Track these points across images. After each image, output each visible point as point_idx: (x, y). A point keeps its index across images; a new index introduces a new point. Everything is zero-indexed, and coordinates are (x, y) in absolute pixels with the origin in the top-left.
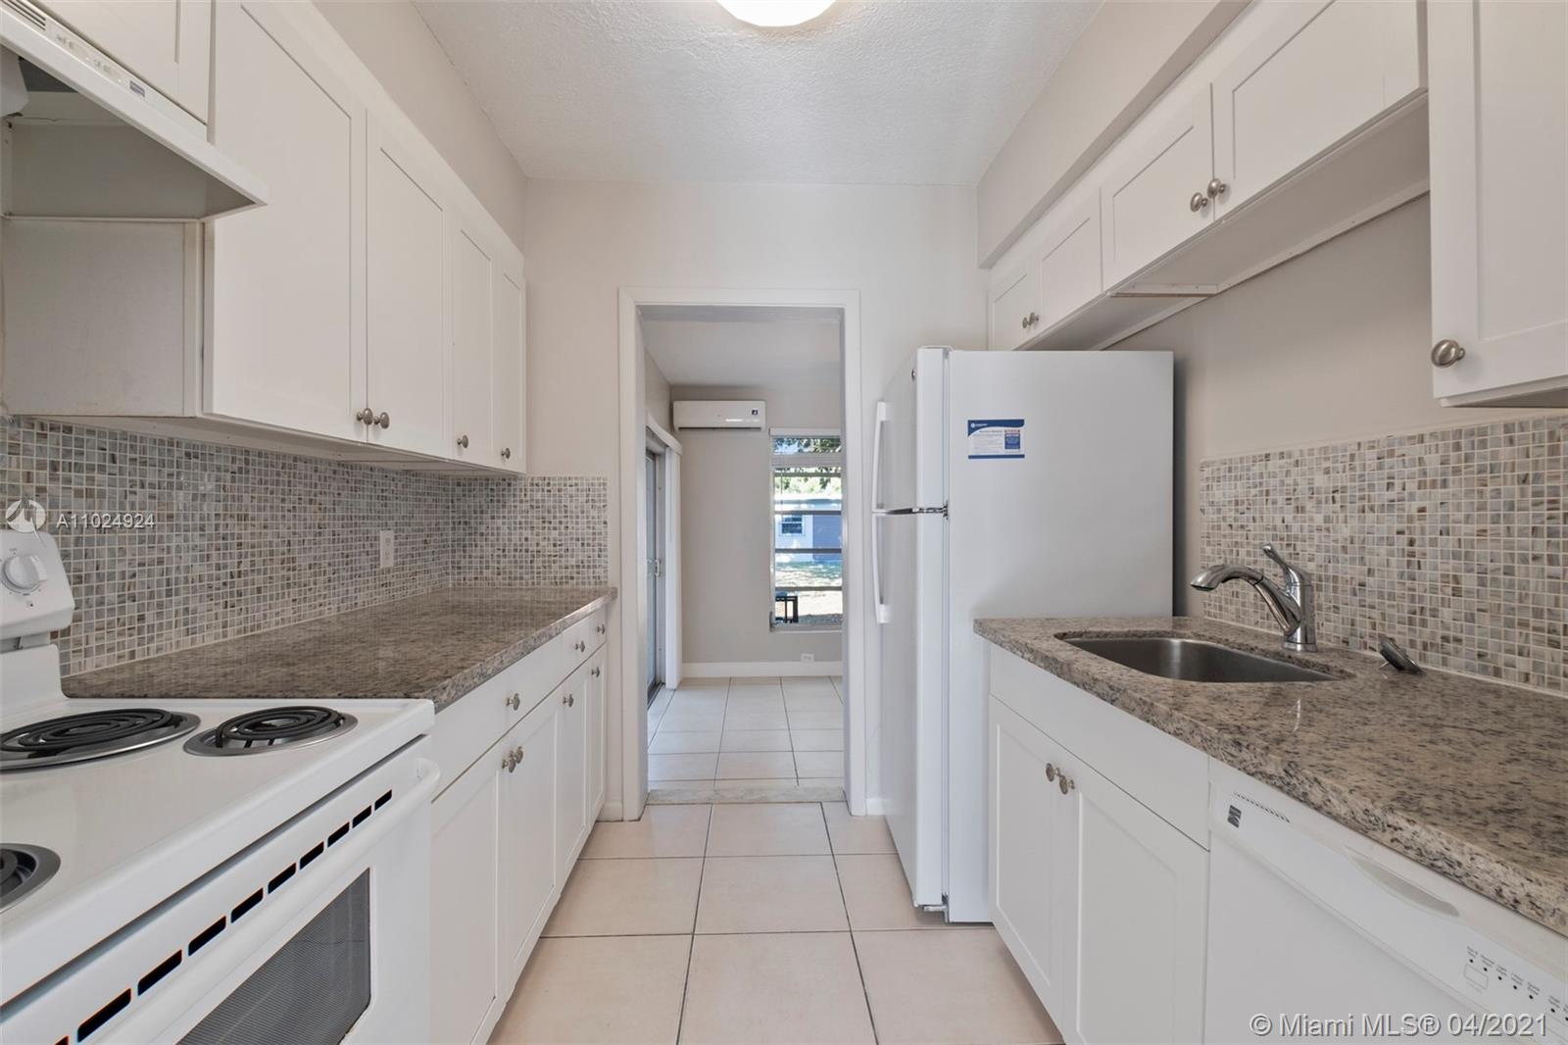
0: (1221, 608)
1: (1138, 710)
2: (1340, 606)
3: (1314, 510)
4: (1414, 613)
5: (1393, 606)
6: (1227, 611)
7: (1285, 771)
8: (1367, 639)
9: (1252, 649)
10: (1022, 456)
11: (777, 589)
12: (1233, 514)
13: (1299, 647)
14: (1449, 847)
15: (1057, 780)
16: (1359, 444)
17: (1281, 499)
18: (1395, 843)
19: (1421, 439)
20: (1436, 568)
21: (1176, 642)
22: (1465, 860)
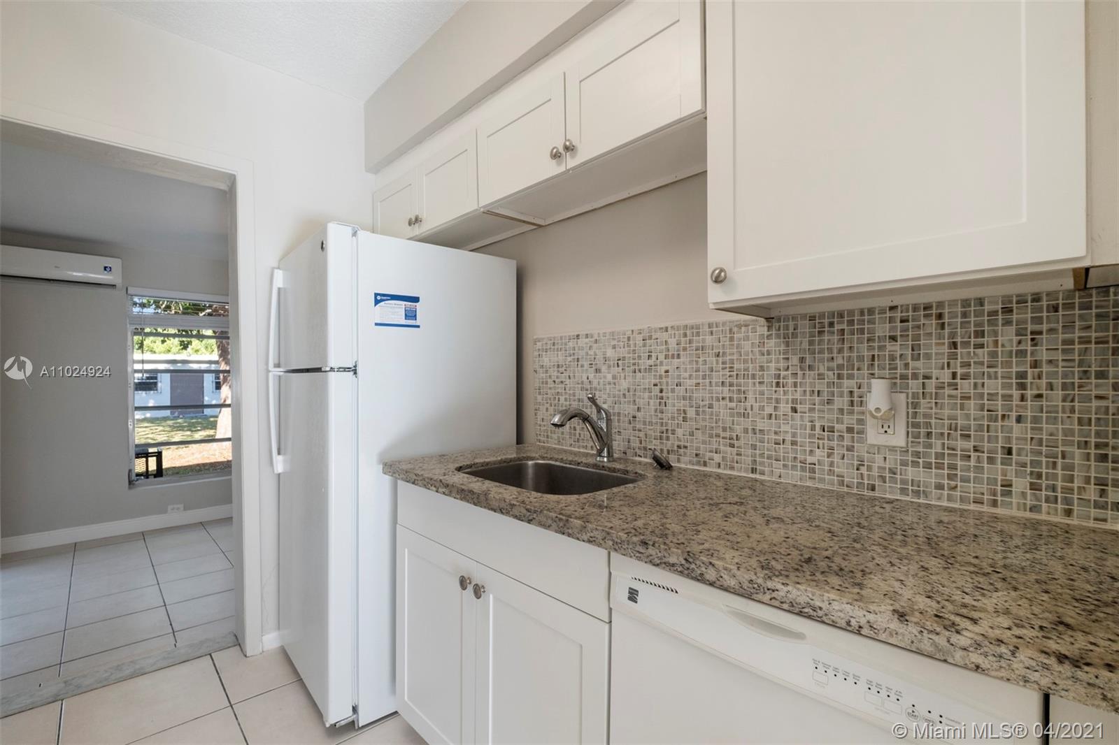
0: (548, 437)
1: (554, 525)
2: (622, 431)
3: (606, 371)
4: (663, 433)
5: (651, 429)
6: (552, 438)
7: (686, 559)
8: (637, 450)
9: (579, 464)
10: (418, 327)
11: (137, 446)
12: (556, 374)
13: (605, 459)
14: (813, 598)
15: (470, 588)
16: (632, 331)
17: (586, 364)
18: (773, 601)
19: (667, 330)
20: (674, 406)
21: (530, 463)
22: (825, 605)
